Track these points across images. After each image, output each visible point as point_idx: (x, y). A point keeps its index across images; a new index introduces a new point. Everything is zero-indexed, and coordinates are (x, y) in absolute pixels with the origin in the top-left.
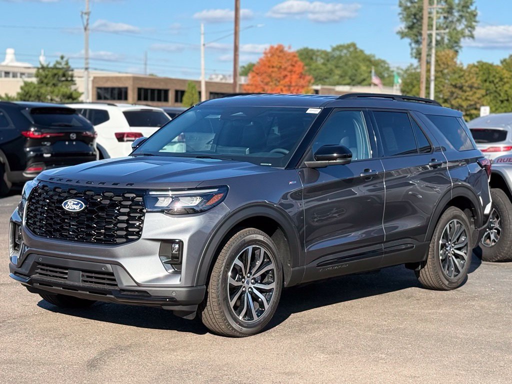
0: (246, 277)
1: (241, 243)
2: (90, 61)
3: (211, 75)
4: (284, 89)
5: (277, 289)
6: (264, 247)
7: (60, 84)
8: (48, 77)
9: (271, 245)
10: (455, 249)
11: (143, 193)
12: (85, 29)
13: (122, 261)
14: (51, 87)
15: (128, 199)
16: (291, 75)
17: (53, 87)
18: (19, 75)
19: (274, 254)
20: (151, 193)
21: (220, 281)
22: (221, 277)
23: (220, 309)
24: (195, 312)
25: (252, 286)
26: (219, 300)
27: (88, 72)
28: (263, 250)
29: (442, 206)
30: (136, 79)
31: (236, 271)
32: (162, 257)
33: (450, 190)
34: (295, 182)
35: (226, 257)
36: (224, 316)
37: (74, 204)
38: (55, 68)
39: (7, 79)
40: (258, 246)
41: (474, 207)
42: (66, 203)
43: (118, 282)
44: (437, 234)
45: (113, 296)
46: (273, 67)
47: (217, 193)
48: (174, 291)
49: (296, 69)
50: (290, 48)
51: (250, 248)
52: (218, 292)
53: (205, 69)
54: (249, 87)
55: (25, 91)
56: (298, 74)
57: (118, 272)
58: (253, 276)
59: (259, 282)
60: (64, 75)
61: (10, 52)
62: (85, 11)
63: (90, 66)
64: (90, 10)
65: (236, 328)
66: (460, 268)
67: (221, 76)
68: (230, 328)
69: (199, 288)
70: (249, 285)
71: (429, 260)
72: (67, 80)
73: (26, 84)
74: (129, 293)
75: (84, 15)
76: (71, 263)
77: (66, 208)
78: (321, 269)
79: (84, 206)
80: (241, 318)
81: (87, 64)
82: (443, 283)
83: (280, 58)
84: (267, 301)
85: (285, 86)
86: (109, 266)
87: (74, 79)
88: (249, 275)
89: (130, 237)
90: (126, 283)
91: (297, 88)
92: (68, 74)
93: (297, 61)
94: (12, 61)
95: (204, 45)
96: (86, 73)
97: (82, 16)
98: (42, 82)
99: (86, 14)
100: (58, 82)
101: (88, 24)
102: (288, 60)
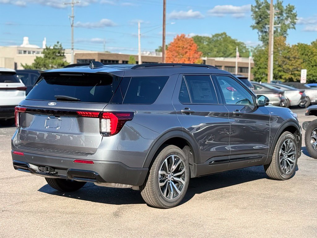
2: (74, 44)
3: (143, 52)
7: (57, 58)
8: (50, 54)
12: (72, 26)
16: (190, 51)
17: (53, 59)
18: (32, 52)
30: (99, 54)
38: (54, 49)
39: (25, 55)
46: (179, 47)
49: (192, 48)
55: (37, 62)
56: (194, 51)
60: (59, 53)
61: (26, 39)
62: (71, 16)
63: (74, 47)
64: (74, 15)
67: (149, 53)
72: (61, 56)
73: (37, 58)
81: (73, 46)
83: (183, 42)
85: (187, 58)
87: (65, 54)
91: (193, 59)
92: (62, 52)
93: (193, 43)
94: (27, 44)
95: (140, 35)
96: (72, 51)
97: (70, 18)
98: (47, 57)
99: (72, 17)
100: (55, 57)
101: (73, 23)
102: (188, 43)
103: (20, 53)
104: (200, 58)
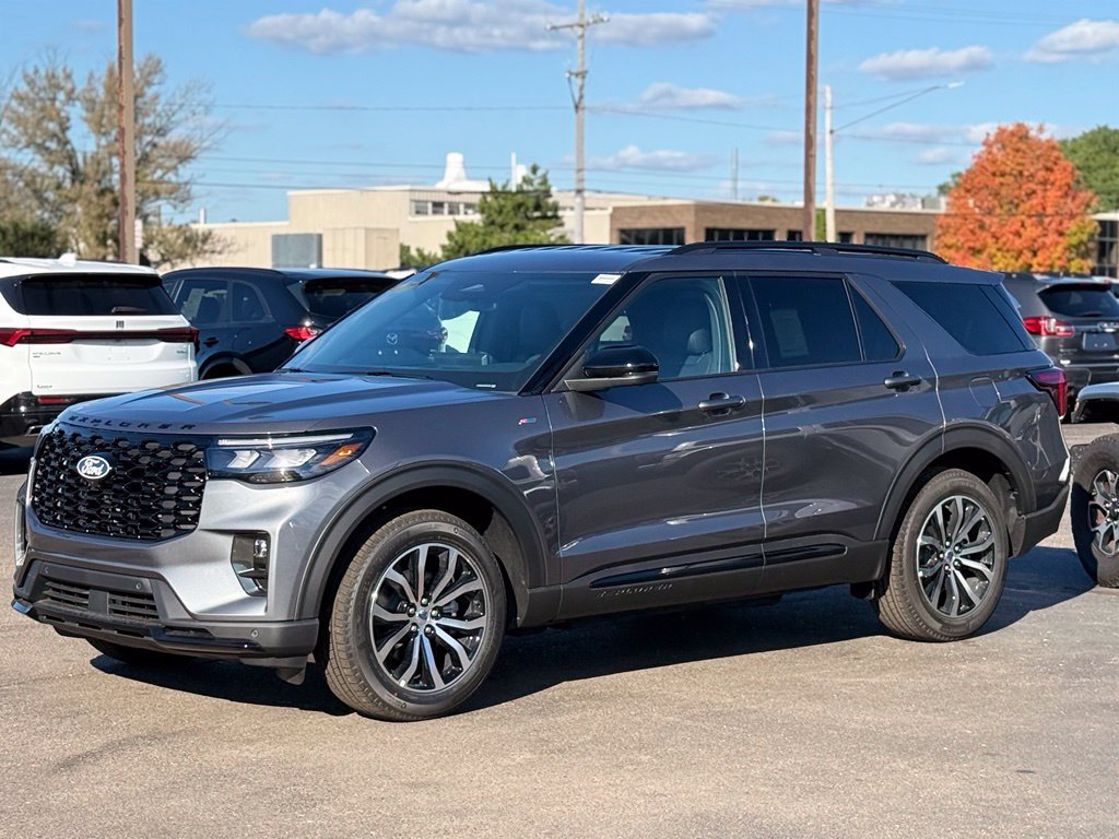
0: (418, 604)
1: (399, 537)
2: (586, 175)
3: (870, 196)
4: (1028, 222)
5: (491, 628)
6: (457, 547)
7: (530, 226)
8: (505, 210)
9: (473, 543)
10: (962, 557)
11: (206, 443)
12: (577, 107)
13: (166, 573)
14: (511, 232)
15: (180, 454)
16: (1046, 190)
17: (514, 232)
18: (462, 207)
19: (480, 560)
20: (222, 442)
21: (351, 611)
22: (352, 603)
23: (352, 664)
24: (304, 671)
25: (434, 623)
26: (349, 648)
27: (583, 199)
28: (454, 553)
29: (917, 467)
30: (702, 209)
31: (391, 594)
32: (236, 565)
33: (941, 434)
34: (534, 420)
35: (366, 566)
36: (362, 677)
37: (94, 465)
38: (520, 191)
39: (438, 217)
40: (440, 545)
41: (1009, 471)
42: (83, 464)
43: (159, 613)
44: (909, 525)
45: (151, 639)
46: (1003, 175)
47: (347, 443)
48: (256, 629)
49: (1057, 175)
50: (1041, 130)
51: (423, 549)
52: (347, 633)
53: (833, 184)
54: (949, 220)
55: (456, 242)
56: (1060, 188)
57: (160, 593)
58: (435, 602)
59: (454, 615)
60: (537, 207)
61: (455, 160)
62: (574, 70)
63: (586, 185)
64: (586, 67)
65: (390, 703)
66: (975, 598)
67: (892, 198)
68: (378, 701)
69: (305, 623)
70: (426, 620)
71: (892, 579)
72: (545, 217)
73: (461, 227)
74: (179, 633)
75: (573, 77)
76: (90, 577)
77: (82, 473)
78: (603, 592)
79: (109, 468)
80: (402, 683)
81: (581, 180)
82: (928, 627)
83: (1020, 154)
84: (468, 652)
85: (1030, 216)
86: (146, 582)
87: (560, 213)
88: (424, 601)
89: (183, 527)
90: (172, 615)
91: (1058, 219)
92: (547, 204)
93: (1058, 158)
94: (458, 179)
95: (832, 132)
96: (578, 200)
97: (569, 79)
98: (493, 223)
99: (577, 75)
100: (525, 221)
101: (581, 97)
102: (1038, 157)
103: (420, 211)
104: (1084, 213)
